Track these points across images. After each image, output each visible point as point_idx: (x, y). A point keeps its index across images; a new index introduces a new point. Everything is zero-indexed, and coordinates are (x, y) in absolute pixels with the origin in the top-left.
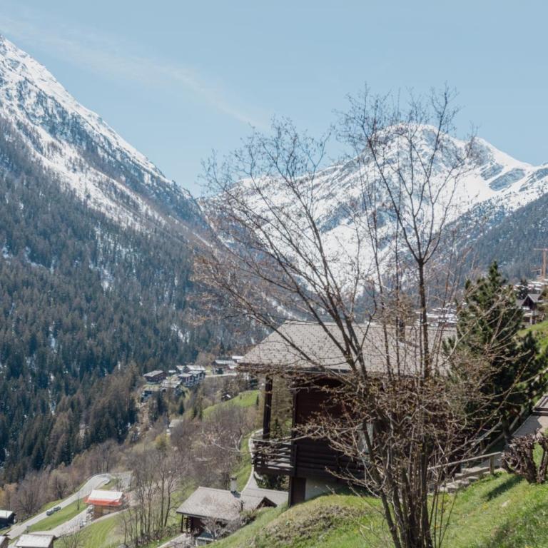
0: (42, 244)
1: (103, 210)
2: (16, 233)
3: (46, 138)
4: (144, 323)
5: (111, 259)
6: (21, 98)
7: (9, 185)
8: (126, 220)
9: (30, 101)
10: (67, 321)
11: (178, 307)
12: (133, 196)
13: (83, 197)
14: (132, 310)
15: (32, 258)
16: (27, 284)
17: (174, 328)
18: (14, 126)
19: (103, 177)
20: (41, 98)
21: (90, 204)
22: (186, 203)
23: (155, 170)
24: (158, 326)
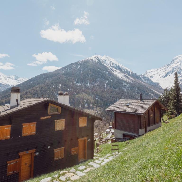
0: (115, 86)
1: (124, 79)
2: (111, 84)
3: (114, 69)
4: (132, 96)
5: (126, 87)
6: (110, 64)
7: (109, 77)
8: (128, 80)
9: (111, 64)
10: (119, 97)
11: (137, 93)
12: (128, 76)
13: (121, 78)
14: (130, 95)
15: (114, 88)
16: (113, 92)
17: (137, 97)
18: (109, 68)
19: (123, 74)
20: (113, 64)
21: (122, 79)
22: (138, 76)
23: (132, 71)
24: (134, 97)
